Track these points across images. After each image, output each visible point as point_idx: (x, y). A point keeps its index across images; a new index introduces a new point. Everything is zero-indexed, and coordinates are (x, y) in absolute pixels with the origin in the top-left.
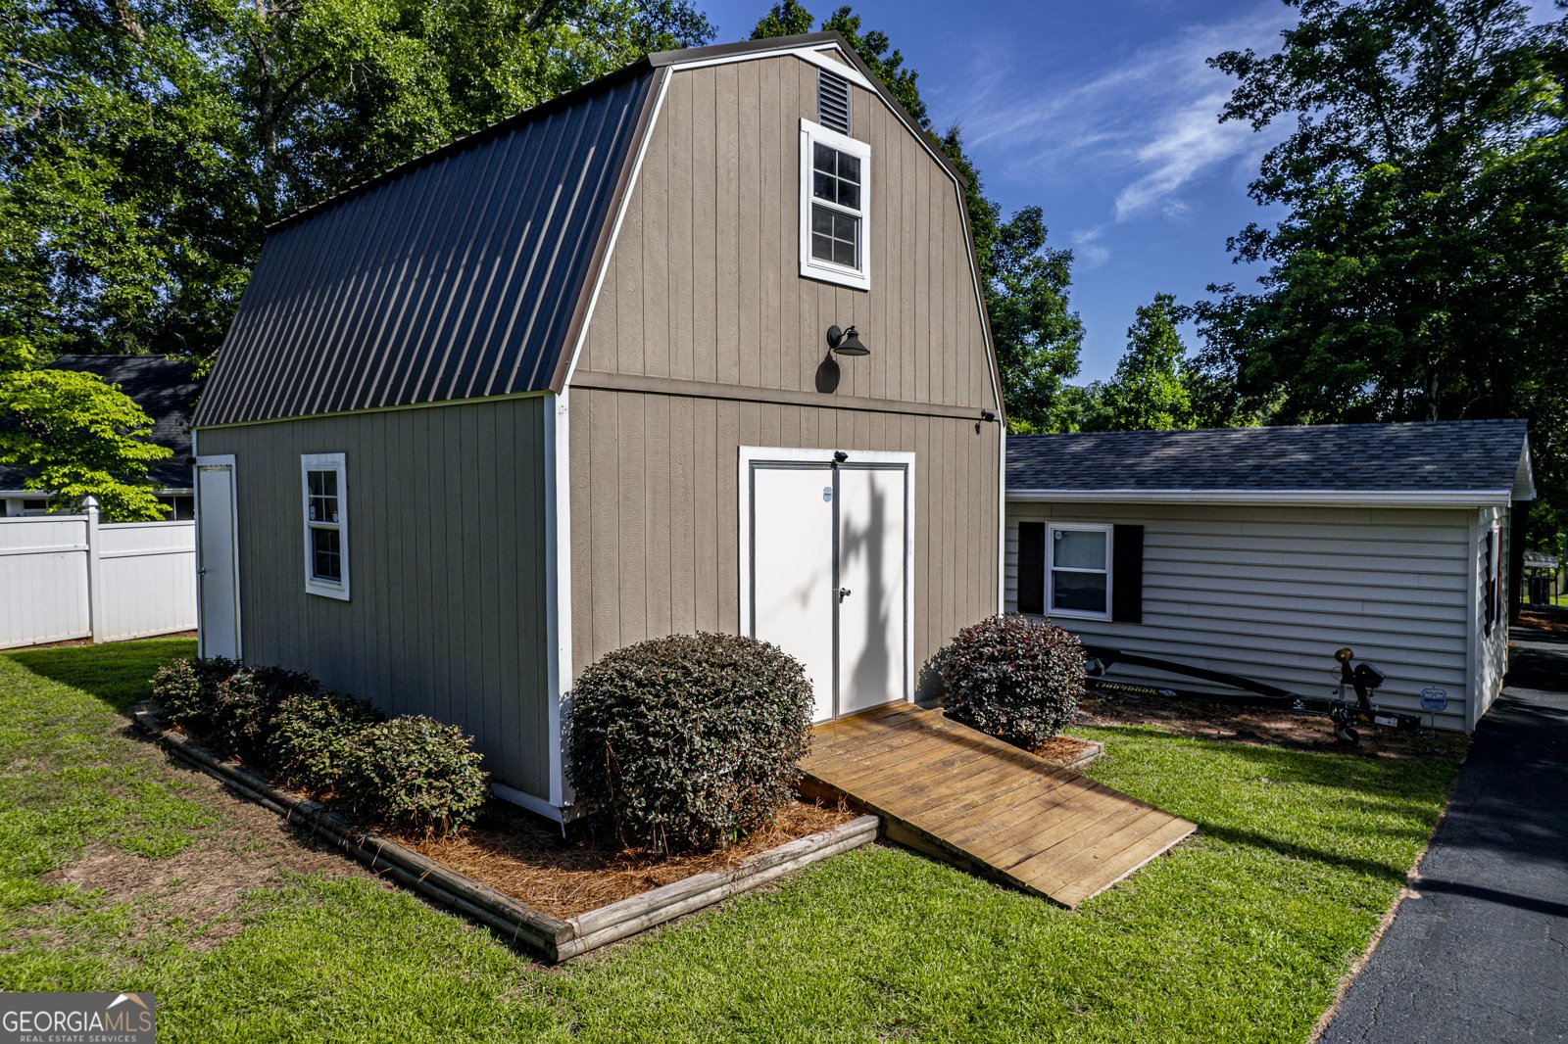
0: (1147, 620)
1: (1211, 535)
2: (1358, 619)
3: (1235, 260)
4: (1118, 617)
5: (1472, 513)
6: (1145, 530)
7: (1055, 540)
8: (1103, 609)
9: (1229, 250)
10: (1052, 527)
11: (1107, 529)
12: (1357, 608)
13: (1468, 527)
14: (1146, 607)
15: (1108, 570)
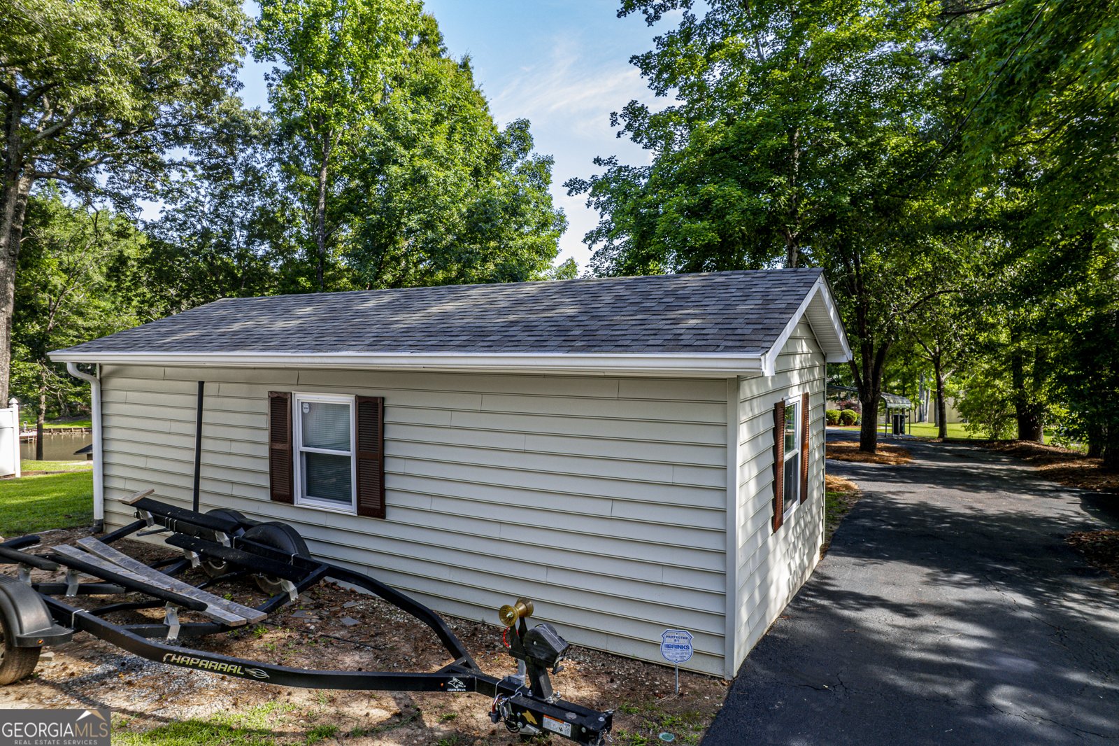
0: (392, 515)
1: (452, 410)
2: (607, 523)
3: (619, 135)
4: (363, 511)
5: (732, 384)
6: (387, 403)
7: (303, 414)
8: (347, 499)
9: (613, 124)
10: (301, 398)
11: (348, 400)
12: (604, 509)
13: (725, 403)
14: (391, 499)
15: (352, 453)
